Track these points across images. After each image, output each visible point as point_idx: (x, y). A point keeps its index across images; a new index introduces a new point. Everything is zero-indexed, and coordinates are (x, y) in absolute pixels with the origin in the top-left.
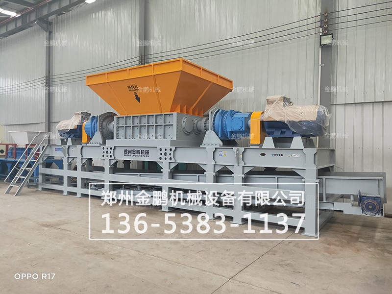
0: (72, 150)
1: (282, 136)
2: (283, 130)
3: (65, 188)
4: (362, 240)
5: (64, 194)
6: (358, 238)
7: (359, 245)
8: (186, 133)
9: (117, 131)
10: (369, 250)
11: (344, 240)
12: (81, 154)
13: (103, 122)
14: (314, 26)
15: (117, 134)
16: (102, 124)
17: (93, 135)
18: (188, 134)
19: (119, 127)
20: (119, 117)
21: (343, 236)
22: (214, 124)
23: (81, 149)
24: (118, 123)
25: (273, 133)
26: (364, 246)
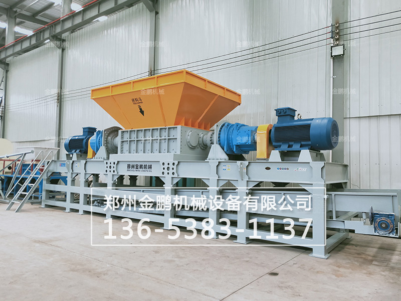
0: (76, 165)
1: (290, 149)
2: (291, 143)
3: (68, 205)
4: (376, 263)
5: (66, 211)
6: (372, 261)
7: (371, 268)
8: (190, 148)
9: (122, 146)
10: (383, 273)
11: (356, 263)
12: (85, 169)
13: (108, 136)
14: (325, 37)
15: (122, 148)
16: (107, 138)
17: (98, 150)
18: (193, 148)
19: (123, 142)
20: (123, 132)
21: (356, 259)
22: (219, 137)
23: (85, 164)
24: (122, 138)
25: (280, 146)
26: (378, 269)
